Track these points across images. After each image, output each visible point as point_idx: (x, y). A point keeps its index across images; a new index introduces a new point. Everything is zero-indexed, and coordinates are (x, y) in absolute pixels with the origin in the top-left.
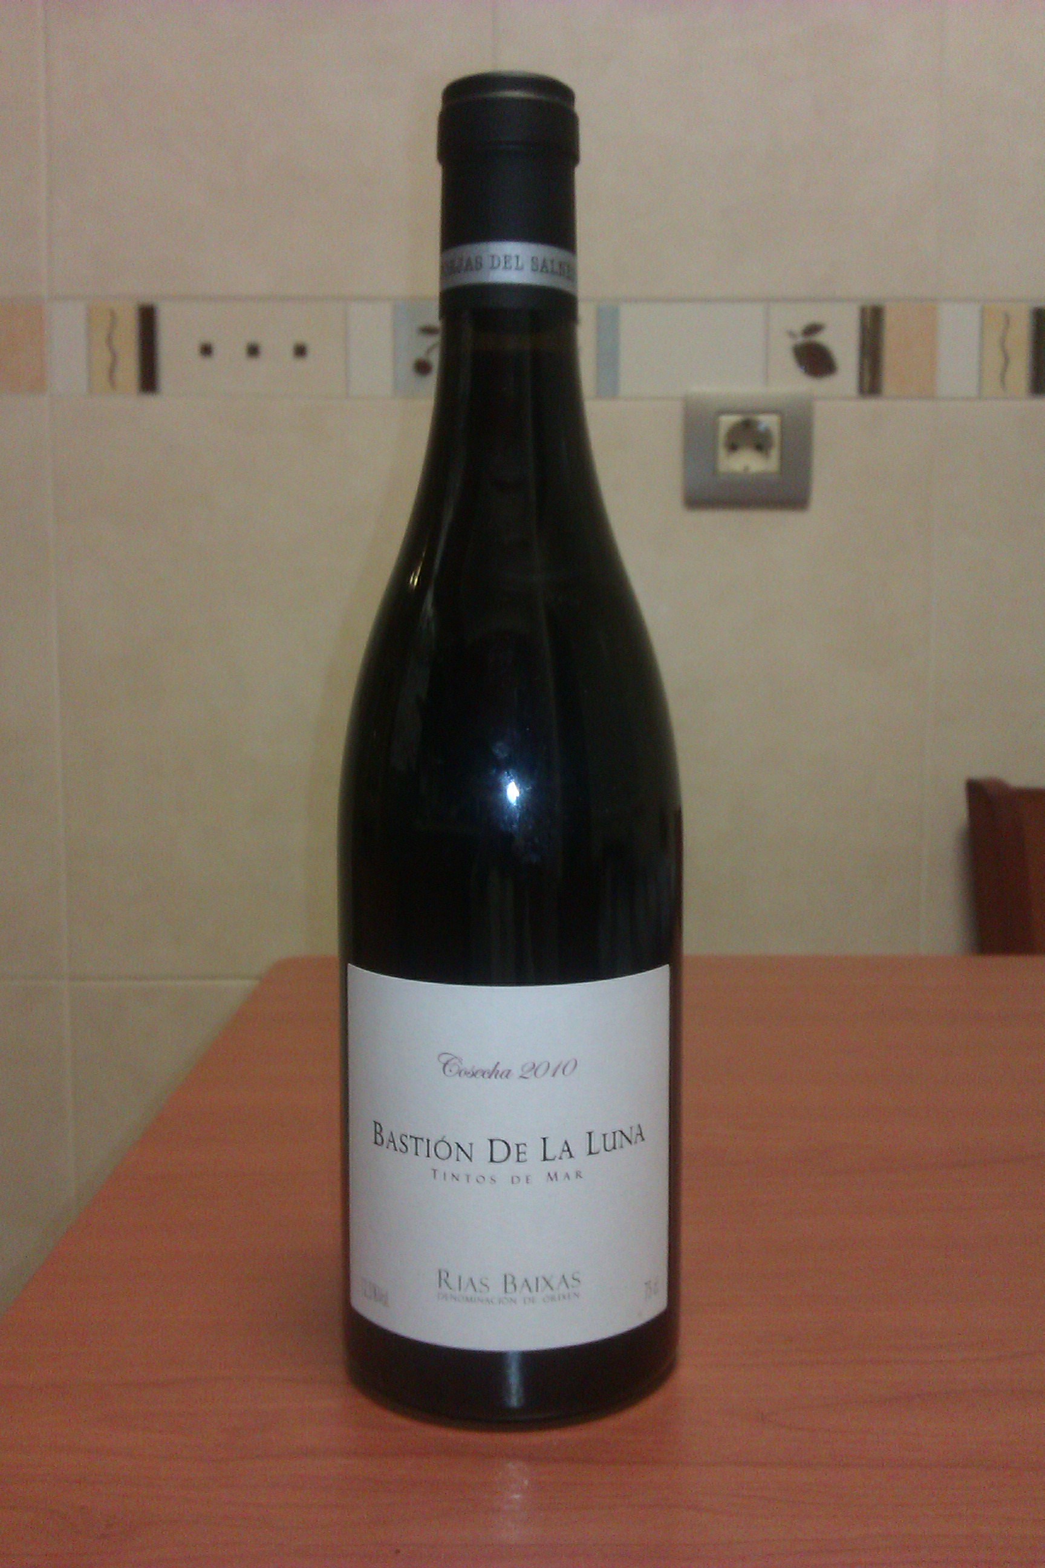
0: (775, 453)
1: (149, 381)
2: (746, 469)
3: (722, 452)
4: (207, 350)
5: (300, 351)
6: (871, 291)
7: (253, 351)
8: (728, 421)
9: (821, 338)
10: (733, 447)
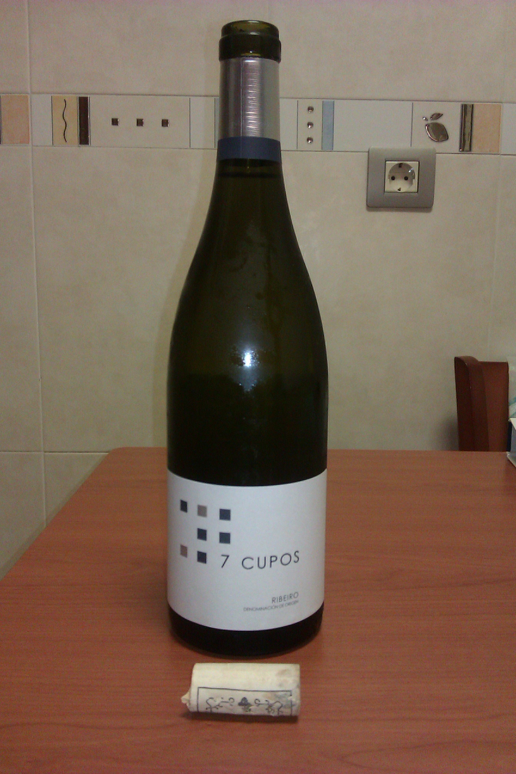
0: (415, 181)
1: (84, 139)
2: (399, 190)
3: (387, 180)
4: (115, 122)
5: (165, 123)
6: (467, 97)
7: (140, 123)
8: (391, 164)
9: (440, 121)
10: (393, 178)
